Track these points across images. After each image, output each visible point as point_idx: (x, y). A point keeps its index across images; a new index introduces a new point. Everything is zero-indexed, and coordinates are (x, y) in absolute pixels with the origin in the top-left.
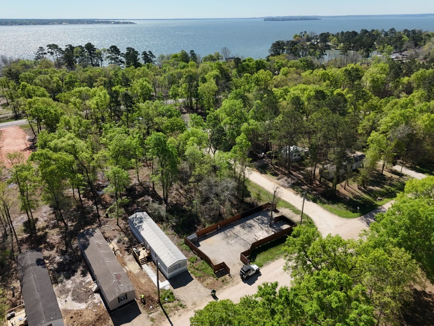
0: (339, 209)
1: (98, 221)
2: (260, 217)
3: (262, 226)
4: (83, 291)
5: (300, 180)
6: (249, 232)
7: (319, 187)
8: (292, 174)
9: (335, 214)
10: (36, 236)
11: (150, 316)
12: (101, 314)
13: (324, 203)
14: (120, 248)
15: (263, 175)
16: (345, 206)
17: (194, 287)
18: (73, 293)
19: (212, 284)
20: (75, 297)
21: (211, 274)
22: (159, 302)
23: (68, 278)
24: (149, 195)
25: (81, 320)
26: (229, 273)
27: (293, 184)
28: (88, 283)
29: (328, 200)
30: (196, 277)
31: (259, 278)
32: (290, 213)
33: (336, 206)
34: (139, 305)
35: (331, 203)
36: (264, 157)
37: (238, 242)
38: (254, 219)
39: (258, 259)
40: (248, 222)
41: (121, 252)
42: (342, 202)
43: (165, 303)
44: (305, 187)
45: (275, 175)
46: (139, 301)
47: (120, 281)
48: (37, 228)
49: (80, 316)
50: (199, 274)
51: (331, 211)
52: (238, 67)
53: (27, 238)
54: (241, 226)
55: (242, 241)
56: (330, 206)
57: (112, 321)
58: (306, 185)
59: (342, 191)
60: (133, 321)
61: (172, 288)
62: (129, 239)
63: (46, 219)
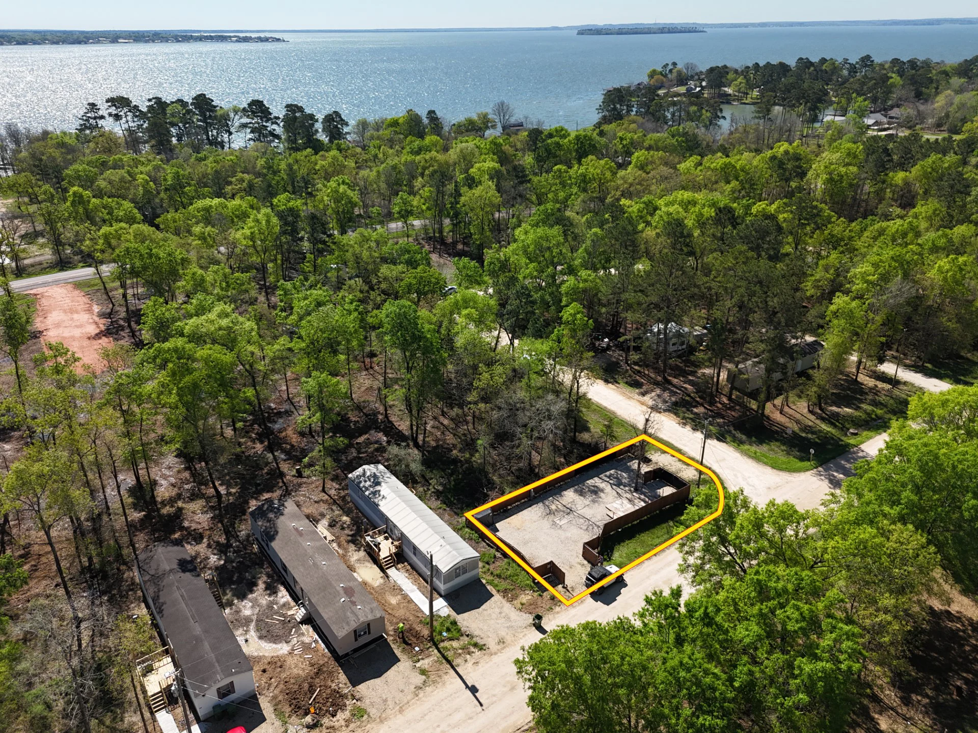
0: (771, 455)
1: (281, 484)
2: (612, 472)
3: (619, 490)
4: (278, 620)
5: (689, 396)
6: (594, 501)
7: (729, 409)
8: (670, 383)
9: (766, 464)
10: (161, 516)
11: (418, 665)
12: (321, 662)
13: (741, 442)
14: (337, 537)
15: (610, 385)
16: (783, 448)
17: (497, 610)
18: (257, 625)
19: (531, 605)
20: (264, 632)
21: (527, 585)
22: (431, 639)
23: (242, 596)
24: (378, 429)
25: (283, 676)
26: (564, 582)
27: (675, 404)
28: (284, 605)
29: (749, 436)
30: (498, 591)
31: (623, 590)
32: (673, 463)
33: (765, 448)
34: (393, 646)
35: (755, 442)
36: (608, 348)
37: (574, 522)
38: (601, 476)
39: (616, 555)
40: (590, 482)
41: (339, 546)
42: (777, 440)
43: (443, 641)
44: (700, 410)
45: (635, 384)
46: (392, 638)
47: (353, 599)
48: (159, 499)
49: (281, 667)
50: (504, 585)
51: (756, 458)
52: (536, 148)
53: (141, 520)
54: (576, 491)
55: (582, 521)
56: (754, 448)
57: (344, 676)
58: (702, 405)
59: (777, 416)
60: (385, 675)
61: (453, 614)
62: (352, 519)
63: (173, 480)
